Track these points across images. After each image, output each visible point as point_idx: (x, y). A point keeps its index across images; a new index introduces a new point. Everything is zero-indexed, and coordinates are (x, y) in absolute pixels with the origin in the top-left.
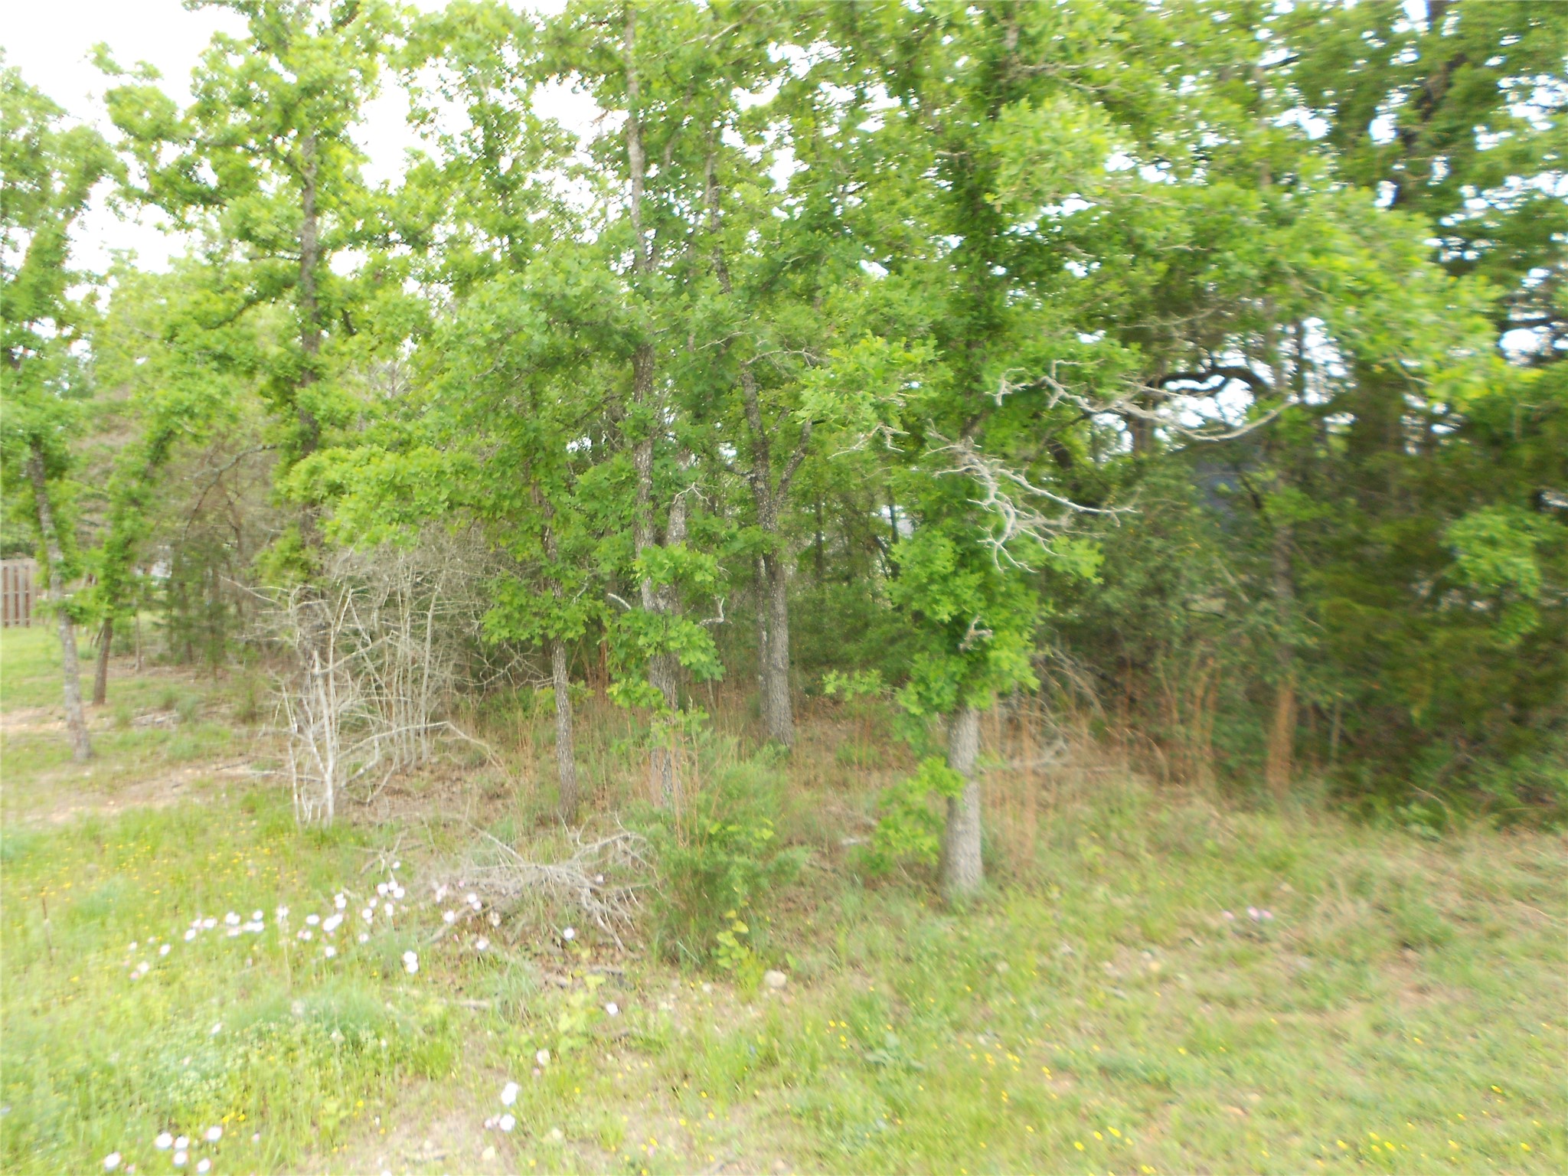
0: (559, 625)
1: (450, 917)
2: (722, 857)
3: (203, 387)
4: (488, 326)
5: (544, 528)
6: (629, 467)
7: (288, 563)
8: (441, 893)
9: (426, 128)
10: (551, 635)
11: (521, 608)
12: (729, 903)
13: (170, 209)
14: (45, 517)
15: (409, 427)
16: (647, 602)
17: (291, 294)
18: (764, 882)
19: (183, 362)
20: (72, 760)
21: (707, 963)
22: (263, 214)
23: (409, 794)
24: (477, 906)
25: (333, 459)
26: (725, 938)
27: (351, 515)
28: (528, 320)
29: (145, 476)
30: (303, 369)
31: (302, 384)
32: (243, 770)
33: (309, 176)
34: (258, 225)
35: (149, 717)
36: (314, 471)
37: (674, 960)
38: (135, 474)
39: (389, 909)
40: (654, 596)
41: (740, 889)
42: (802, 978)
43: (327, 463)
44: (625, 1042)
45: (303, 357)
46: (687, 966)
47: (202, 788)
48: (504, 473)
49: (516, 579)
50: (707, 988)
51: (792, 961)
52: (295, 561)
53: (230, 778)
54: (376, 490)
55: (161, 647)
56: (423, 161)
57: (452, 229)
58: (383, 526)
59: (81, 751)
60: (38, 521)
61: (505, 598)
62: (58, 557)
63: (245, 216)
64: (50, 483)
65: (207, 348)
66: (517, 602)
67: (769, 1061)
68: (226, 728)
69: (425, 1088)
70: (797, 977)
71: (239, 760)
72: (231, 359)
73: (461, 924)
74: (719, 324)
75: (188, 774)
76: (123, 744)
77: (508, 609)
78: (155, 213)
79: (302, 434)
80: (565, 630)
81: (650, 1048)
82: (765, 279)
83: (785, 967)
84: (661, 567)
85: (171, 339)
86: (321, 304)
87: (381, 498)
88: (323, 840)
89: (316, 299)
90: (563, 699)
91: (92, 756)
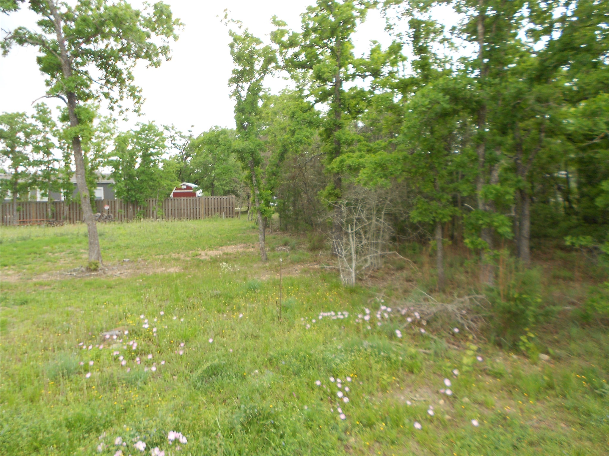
0: (441, 216)
1: (409, 320)
2: (521, 307)
3: (305, 133)
4: (427, 103)
5: (435, 179)
6: (475, 154)
7: (330, 194)
8: (404, 312)
9: (391, 32)
10: (437, 220)
11: (425, 210)
12: (526, 324)
13: (289, 71)
14: (254, 179)
15: (371, 145)
16: (481, 207)
17: (330, 98)
18: (541, 318)
19: (297, 125)
20: (261, 261)
21: (515, 348)
22: (326, 69)
23: (376, 278)
24: (418, 317)
25: (348, 157)
26: (523, 338)
27: (366, 175)
28: (442, 99)
29: (277, 166)
30: (335, 125)
31: (335, 131)
32: (316, 266)
33: (338, 54)
34: (324, 73)
35: (280, 248)
36: (342, 161)
37: (500, 345)
38: (274, 165)
39: (386, 315)
40: (484, 204)
41: (531, 319)
42: (557, 359)
43: (346, 158)
44: (485, 372)
45: (335, 121)
46: (507, 348)
47: (306, 272)
48: (420, 159)
49: (423, 199)
50: (515, 357)
51: (551, 351)
52: (333, 193)
53: (313, 269)
54: (375, 166)
55: (277, 225)
56: (377, 44)
57: (390, 68)
58: (378, 179)
59: (264, 258)
60: (252, 181)
61: (419, 206)
62: (258, 192)
63: (319, 71)
64: (255, 168)
65: (305, 119)
66: (424, 207)
67: (550, 387)
68: (305, 252)
69: (413, 377)
70: (554, 358)
71: (315, 263)
72: (312, 123)
73: (413, 322)
74: (521, 94)
75: (299, 267)
76: (274, 256)
77: (421, 210)
78: (285, 73)
79: (335, 149)
80: (443, 218)
81: (497, 375)
82: (538, 74)
83: (547, 353)
84: (491, 193)
85: (293, 117)
86: (342, 101)
87: (376, 169)
88: (352, 291)
89: (340, 99)
90: (440, 245)
91: (267, 259)
